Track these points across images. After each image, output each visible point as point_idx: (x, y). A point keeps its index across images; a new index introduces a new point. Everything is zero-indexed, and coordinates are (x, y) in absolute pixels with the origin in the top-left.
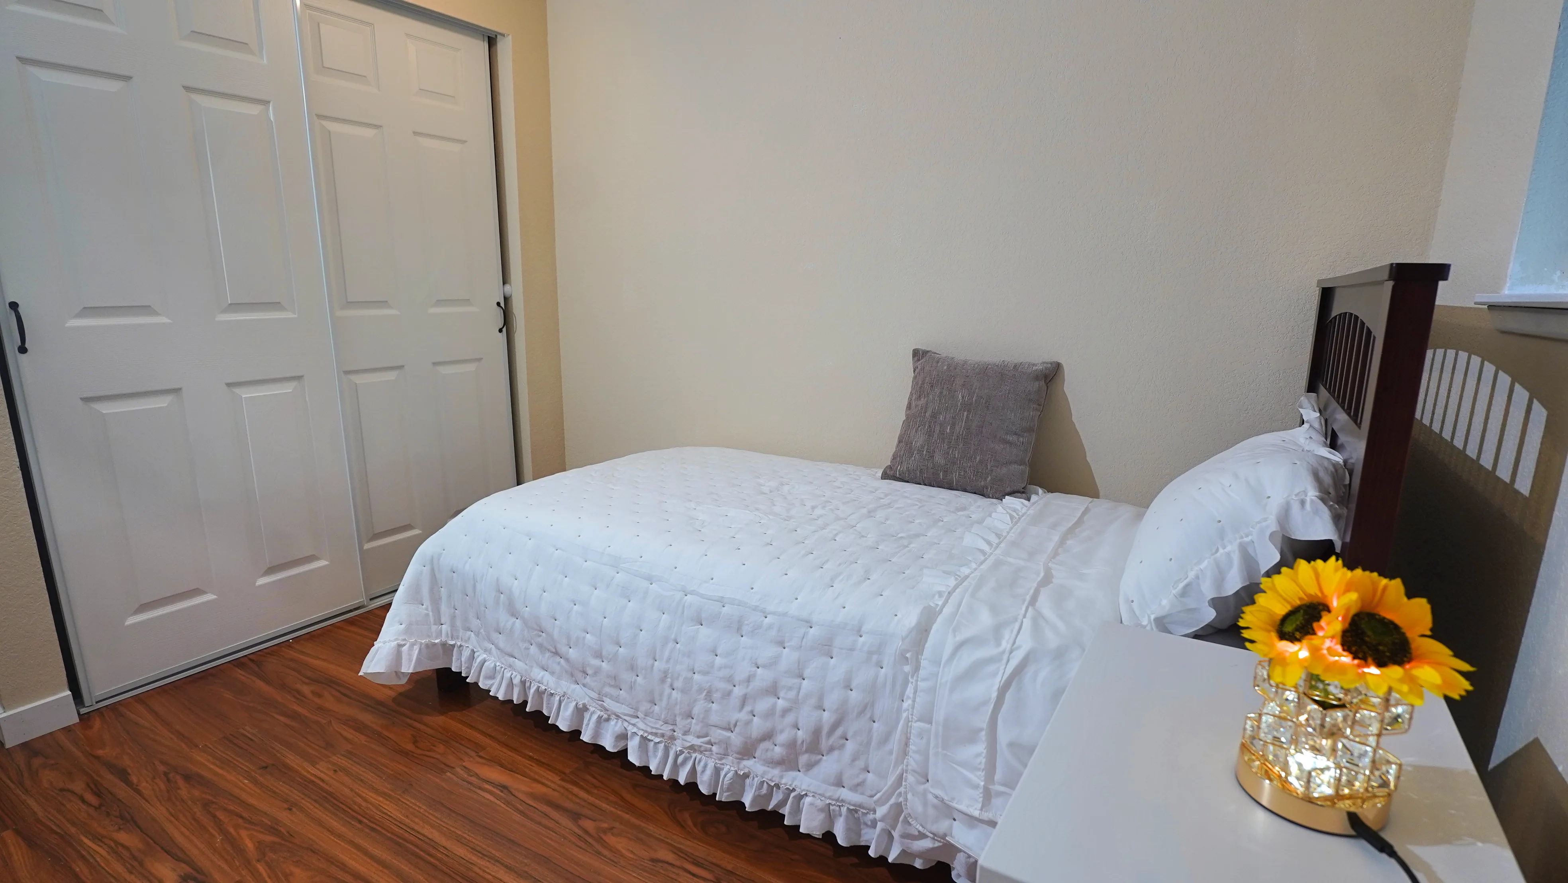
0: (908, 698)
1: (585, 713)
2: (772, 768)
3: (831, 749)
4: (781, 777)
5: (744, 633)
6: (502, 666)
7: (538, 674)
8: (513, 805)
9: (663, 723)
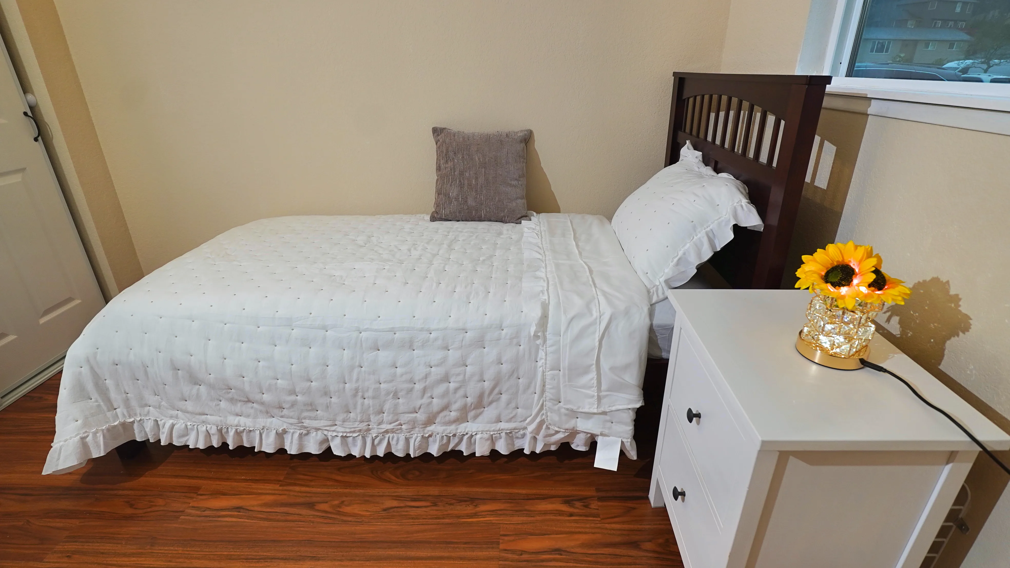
0: (541, 359)
1: (285, 436)
2: (449, 426)
3: (490, 403)
4: (457, 429)
5: (415, 348)
6: (194, 424)
7: (233, 420)
8: (254, 517)
9: (359, 423)
